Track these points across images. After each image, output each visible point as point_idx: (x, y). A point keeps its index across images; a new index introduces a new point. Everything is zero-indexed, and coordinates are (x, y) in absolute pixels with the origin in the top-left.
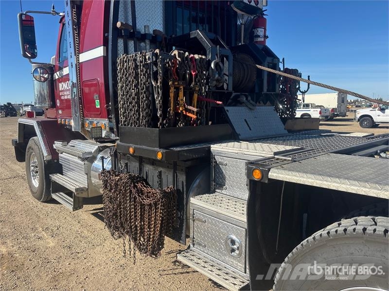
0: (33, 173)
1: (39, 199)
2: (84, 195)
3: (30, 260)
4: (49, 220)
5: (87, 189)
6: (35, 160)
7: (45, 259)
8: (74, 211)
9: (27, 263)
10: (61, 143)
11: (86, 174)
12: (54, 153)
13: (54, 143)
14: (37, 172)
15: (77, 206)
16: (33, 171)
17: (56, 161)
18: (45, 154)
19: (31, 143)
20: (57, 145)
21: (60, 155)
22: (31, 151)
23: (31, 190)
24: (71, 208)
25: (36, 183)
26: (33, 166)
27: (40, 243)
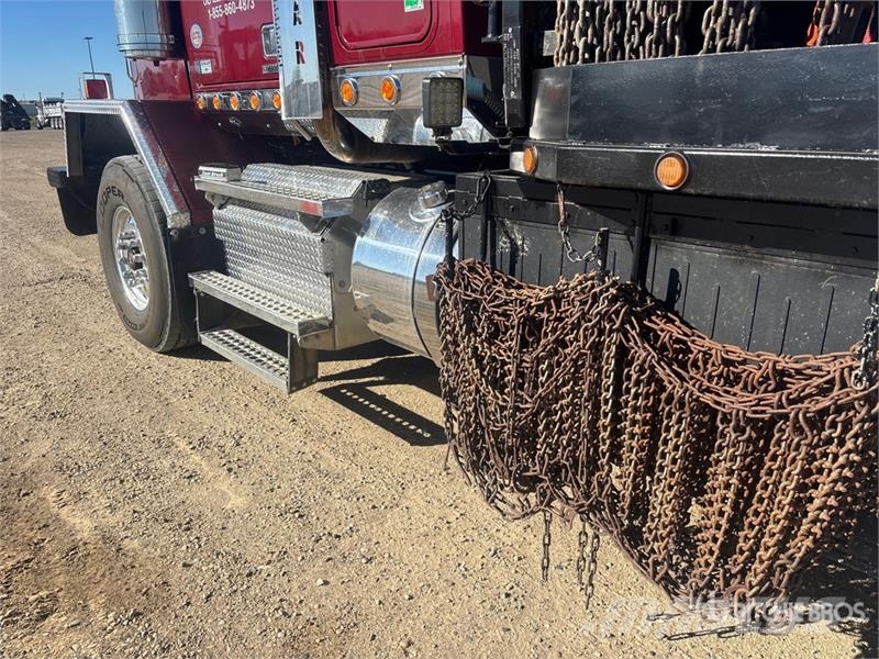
0: (123, 269)
1: (152, 343)
2: (324, 343)
3: (185, 565)
4: (199, 411)
5: (332, 324)
6: (131, 229)
7: (236, 560)
8: (291, 392)
9: (176, 575)
10: (224, 170)
11: (327, 275)
12: (198, 204)
13: (197, 173)
14: (138, 266)
15: (299, 377)
16: (124, 261)
17: (203, 231)
18: (170, 208)
19: (111, 175)
20: (211, 177)
21: (216, 211)
22: (114, 199)
23: (125, 318)
24: (282, 384)
25: (138, 298)
26: (123, 247)
27: (197, 494)
